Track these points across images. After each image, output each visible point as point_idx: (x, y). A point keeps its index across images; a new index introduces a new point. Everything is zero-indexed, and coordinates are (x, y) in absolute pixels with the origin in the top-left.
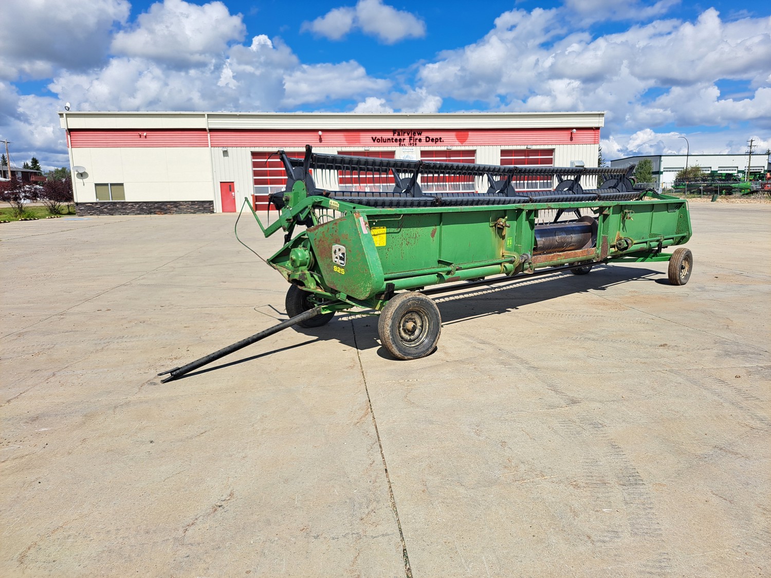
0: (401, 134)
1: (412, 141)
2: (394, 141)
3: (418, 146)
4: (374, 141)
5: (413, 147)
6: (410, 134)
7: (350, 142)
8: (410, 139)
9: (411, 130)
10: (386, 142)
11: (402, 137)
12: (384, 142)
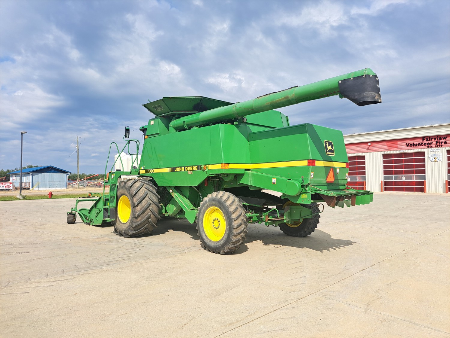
0: (429, 140)
1: (438, 144)
2: (423, 144)
3: (444, 147)
4: (408, 145)
5: (440, 148)
6: (437, 139)
7: (390, 148)
8: (437, 143)
9: (438, 136)
10: (417, 146)
11: (430, 142)
12: (415, 146)
